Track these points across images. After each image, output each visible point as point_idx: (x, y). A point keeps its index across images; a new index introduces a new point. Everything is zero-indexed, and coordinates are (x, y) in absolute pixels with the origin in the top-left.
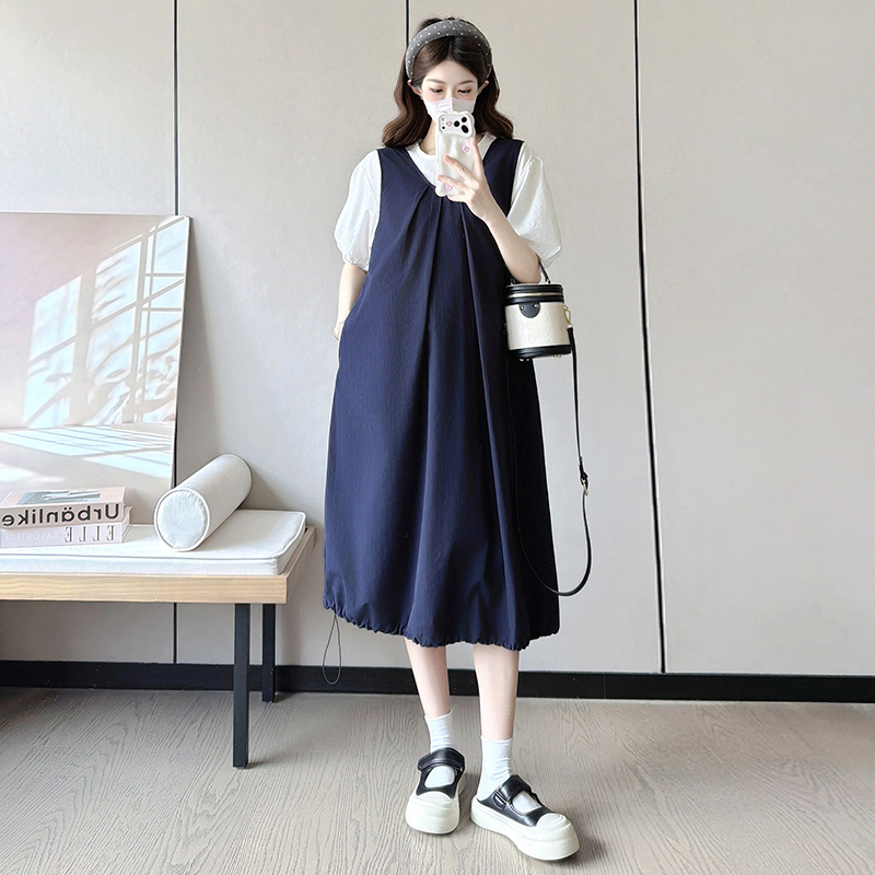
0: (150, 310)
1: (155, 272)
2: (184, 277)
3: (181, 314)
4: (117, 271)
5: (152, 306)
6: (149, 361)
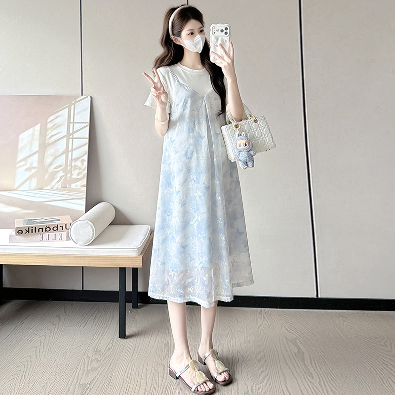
1: (75, 121)
2: (89, 124)
3: (87, 141)
4: (57, 121)
5: (74, 137)
6: (73, 162)
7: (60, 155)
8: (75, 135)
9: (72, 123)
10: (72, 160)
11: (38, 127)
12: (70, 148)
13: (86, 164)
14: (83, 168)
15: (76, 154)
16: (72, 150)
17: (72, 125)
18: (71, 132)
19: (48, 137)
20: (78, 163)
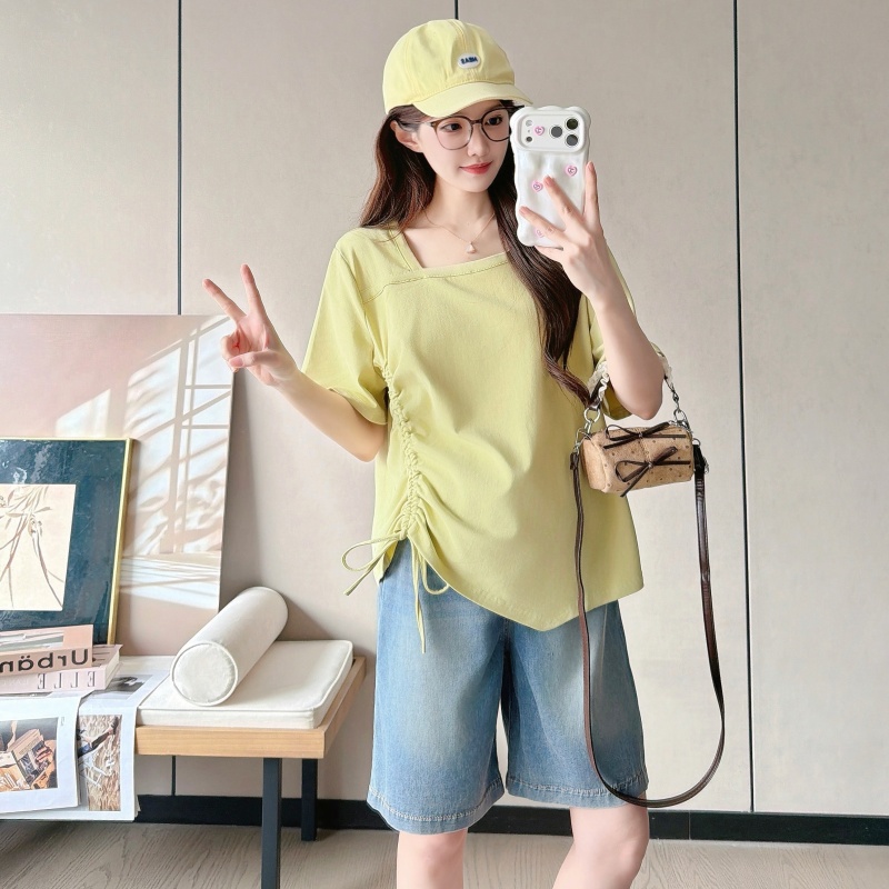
0: (190, 427)
1: (197, 383)
2: (230, 390)
3: (226, 433)
4: (154, 383)
5: (194, 423)
6: (190, 488)
7: (157, 471)
8: (197, 420)
9: (188, 387)
10: (187, 483)
11: (103, 399)
12: (182, 453)
13: (221, 492)
14: (215, 502)
15: (197, 467)
16: (189, 457)
17: (188, 392)
18: (186, 410)
19: (129, 424)
20: (203, 492)
